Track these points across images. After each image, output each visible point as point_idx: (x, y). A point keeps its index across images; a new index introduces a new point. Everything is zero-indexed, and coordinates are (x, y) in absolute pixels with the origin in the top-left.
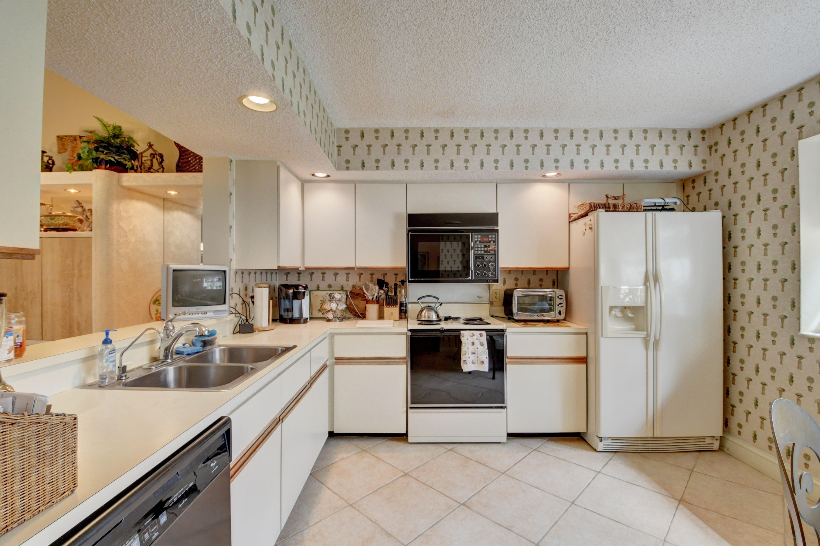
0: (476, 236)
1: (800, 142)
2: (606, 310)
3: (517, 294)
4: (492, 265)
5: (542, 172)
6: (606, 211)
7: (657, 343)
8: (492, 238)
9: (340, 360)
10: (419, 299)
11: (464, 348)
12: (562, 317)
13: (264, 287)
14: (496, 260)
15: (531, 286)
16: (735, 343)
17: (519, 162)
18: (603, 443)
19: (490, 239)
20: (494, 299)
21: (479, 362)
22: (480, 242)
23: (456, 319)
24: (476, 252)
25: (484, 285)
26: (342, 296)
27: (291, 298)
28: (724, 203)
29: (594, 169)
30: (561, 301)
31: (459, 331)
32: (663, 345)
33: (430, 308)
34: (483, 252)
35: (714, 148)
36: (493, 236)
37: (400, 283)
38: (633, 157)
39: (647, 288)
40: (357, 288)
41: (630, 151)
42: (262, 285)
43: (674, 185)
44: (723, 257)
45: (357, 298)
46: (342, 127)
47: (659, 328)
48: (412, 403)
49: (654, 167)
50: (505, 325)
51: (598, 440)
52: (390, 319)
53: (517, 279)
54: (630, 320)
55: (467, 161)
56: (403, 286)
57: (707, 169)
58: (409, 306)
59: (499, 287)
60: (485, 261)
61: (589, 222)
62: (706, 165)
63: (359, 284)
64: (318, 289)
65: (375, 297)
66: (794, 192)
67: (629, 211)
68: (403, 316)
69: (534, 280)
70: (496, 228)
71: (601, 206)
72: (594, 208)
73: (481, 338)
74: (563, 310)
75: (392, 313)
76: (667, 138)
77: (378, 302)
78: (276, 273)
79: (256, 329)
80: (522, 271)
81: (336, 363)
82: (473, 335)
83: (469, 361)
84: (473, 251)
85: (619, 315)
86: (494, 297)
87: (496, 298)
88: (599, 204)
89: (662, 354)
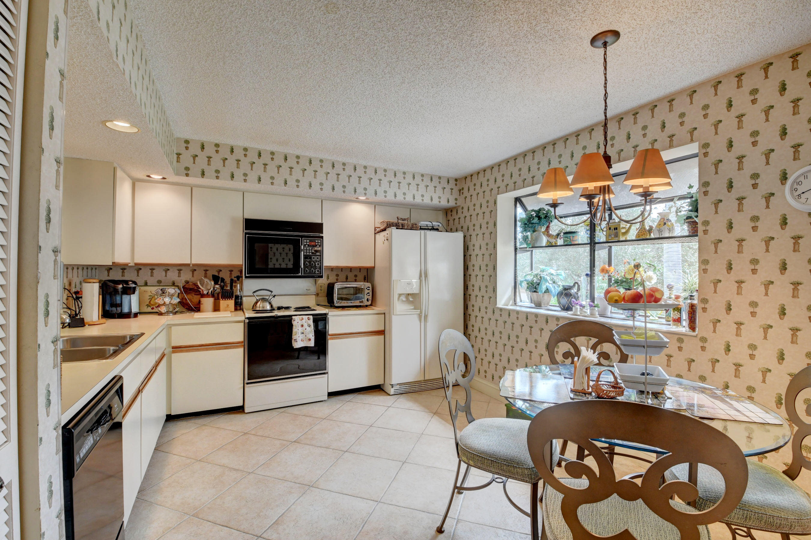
0: (305, 241)
1: (498, 196)
2: (396, 297)
3: (337, 286)
4: (318, 264)
5: (356, 196)
6: (397, 228)
7: (426, 317)
8: (318, 243)
9: (177, 349)
10: (254, 292)
11: (295, 330)
12: (369, 303)
13: (94, 283)
14: (321, 261)
15: (348, 280)
16: (470, 315)
17: (338, 186)
18: (393, 389)
19: (317, 244)
20: (319, 291)
21: (307, 340)
22: (308, 245)
23: (287, 308)
24: (305, 253)
25: (311, 280)
26: (176, 291)
27: (120, 293)
28: (465, 228)
29: (390, 197)
30: (368, 291)
31: (291, 316)
32: (430, 318)
33: (264, 300)
34: (311, 253)
35: (462, 191)
36: (319, 242)
37: (236, 279)
38: (415, 192)
39: (421, 281)
40: (190, 283)
41: (413, 187)
42: (91, 280)
43: (441, 212)
44: (464, 261)
45: (190, 293)
46: (182, 137)
47: (427, 307)
48: (249, 379)
49: (427, 201)
50: (327, 310)
51: (391, 386)
52: (226, 311)
53: (337, 275)
54: (412, 302)
55: (298, 181)
56: (238, 282)
57: (458, 204)
58: (244, 299)
59: (323, 282)
60: (312, 261)
61: (386, 236)
62: (457, 202)
63: (193, 280)
64: (146, 284)
65: (210, 291)
66: (495, 225)
67: (411, 229)
68: (238, 308)
69: (351, 276)
70: (321, 235)
71: (394, 225)
72: (389, 225)
73: (309, 321)
74: (370, 298)
75: (228, 305)
76: (436, 180)
77: (213, 296)
78: (96, 269)
79: (87, 323)
80: (342, 269)
81: (174, 352)
82: (303, 319)
83: (299, 340)
84: (302, 252)
85: (404, 299)
86: (319, 289)
87: (321, 290)
88: (393, 223)
89: (429, 324)
